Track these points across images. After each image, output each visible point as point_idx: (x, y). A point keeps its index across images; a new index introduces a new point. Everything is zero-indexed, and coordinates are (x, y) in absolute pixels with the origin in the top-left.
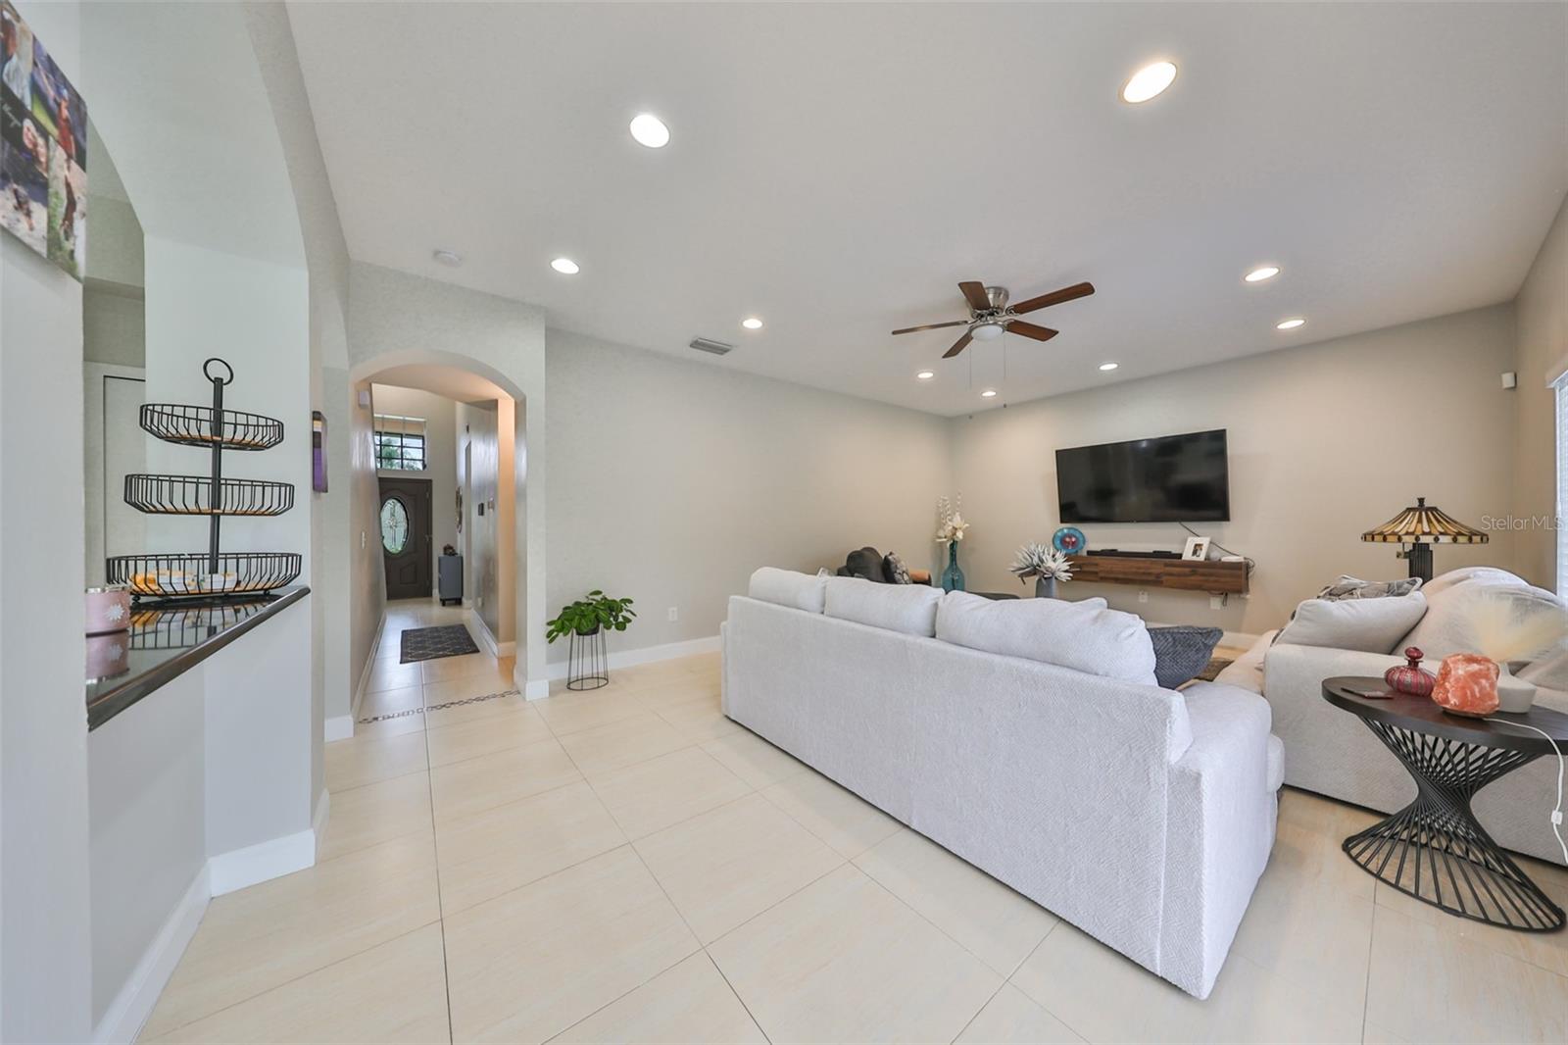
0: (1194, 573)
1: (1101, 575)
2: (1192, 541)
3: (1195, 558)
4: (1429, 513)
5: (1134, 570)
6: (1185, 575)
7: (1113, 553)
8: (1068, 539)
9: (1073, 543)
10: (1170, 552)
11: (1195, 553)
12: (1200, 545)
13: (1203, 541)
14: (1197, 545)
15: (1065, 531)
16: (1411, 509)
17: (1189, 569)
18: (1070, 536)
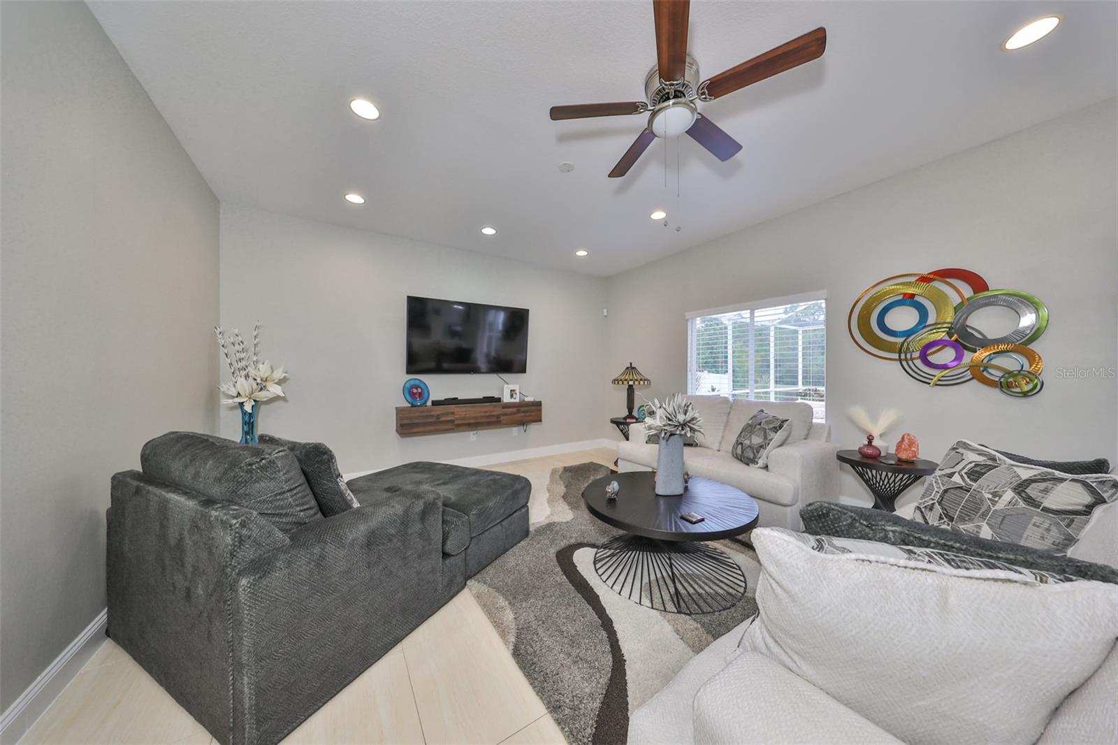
0: (519, 411)
1: (456, 422)
3: (513, 400)
5: (482, 414)
6: (514, 414)
7: (454, 401)
8: (415, 391)
9: (420, 394)
10: (493, 397)
11: (512, 396)
12: (514, 390)
13: (516, 388)
14: (511, 391)
15: (413, 382)
16: (628, 368)
17: (515, 410)
18: (417, 387)
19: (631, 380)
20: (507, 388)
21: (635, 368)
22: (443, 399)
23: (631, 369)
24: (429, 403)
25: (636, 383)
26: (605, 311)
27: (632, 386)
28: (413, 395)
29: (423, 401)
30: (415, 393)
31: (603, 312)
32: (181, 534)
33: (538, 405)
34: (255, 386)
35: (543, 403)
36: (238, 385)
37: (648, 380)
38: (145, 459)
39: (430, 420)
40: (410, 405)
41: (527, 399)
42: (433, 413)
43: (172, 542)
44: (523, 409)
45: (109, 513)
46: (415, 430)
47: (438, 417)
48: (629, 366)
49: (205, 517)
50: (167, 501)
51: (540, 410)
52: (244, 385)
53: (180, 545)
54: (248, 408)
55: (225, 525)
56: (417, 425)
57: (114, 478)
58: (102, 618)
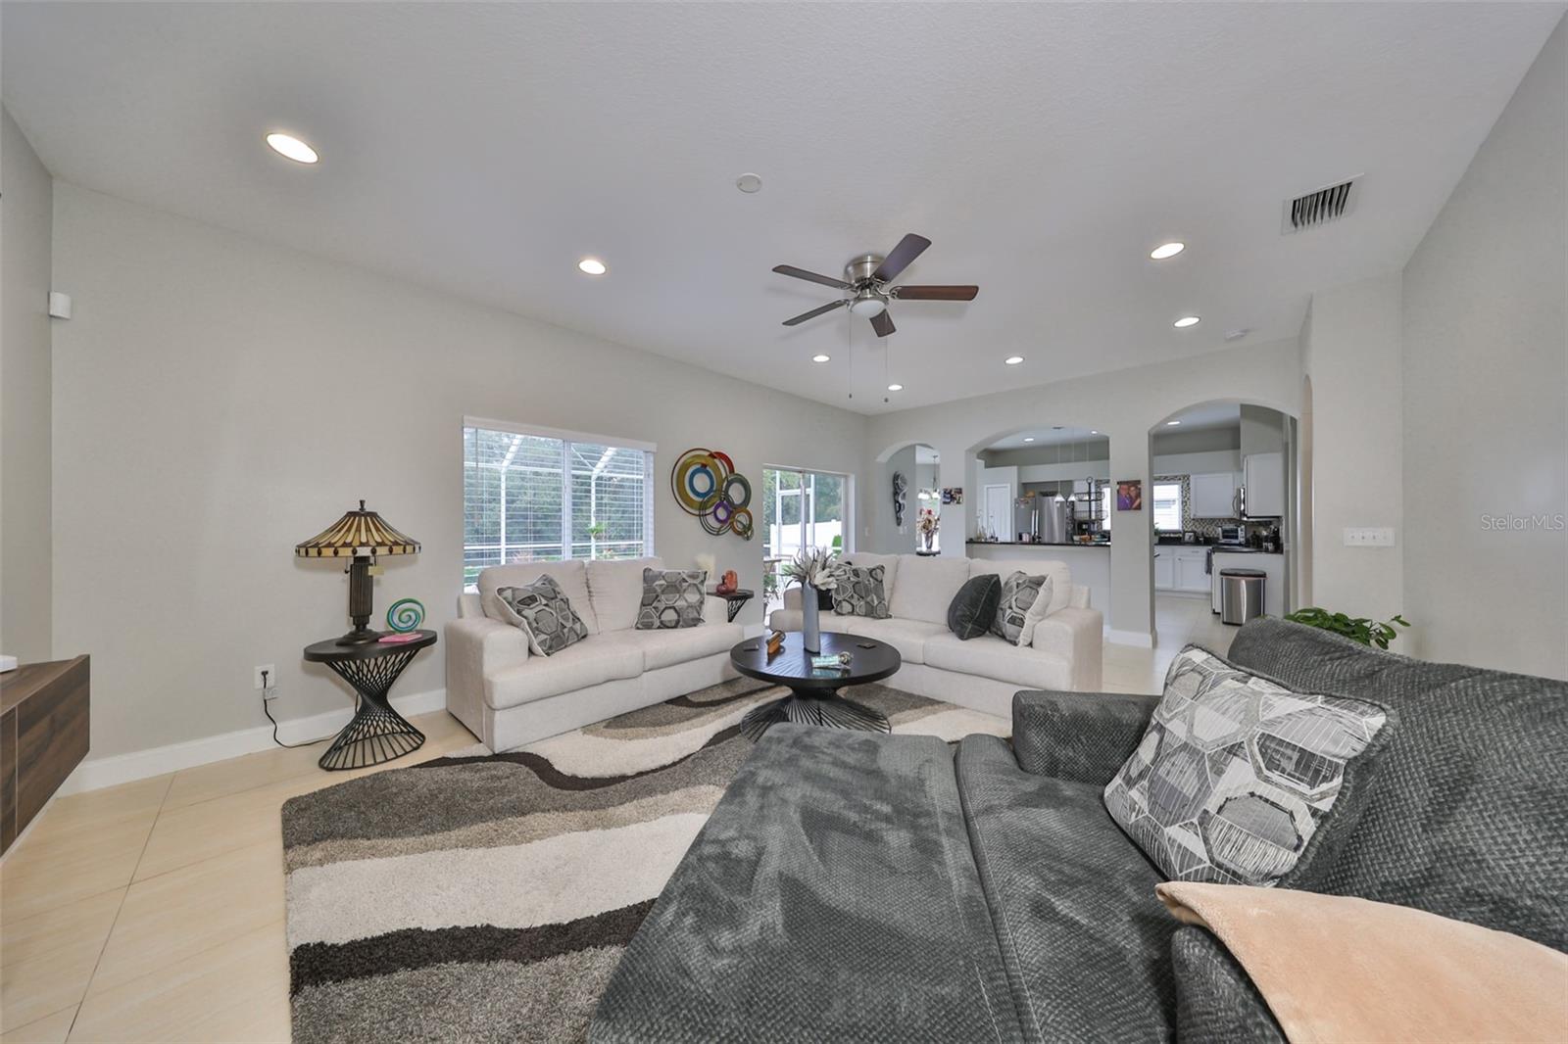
4: (369, 519)
16: (351, 514)
19: (362, 544)
21: (373, 515)
23: (362, 516)
25: (380, 552)
27: (365, 559)
37: (415, 544)
48: (356, 508)
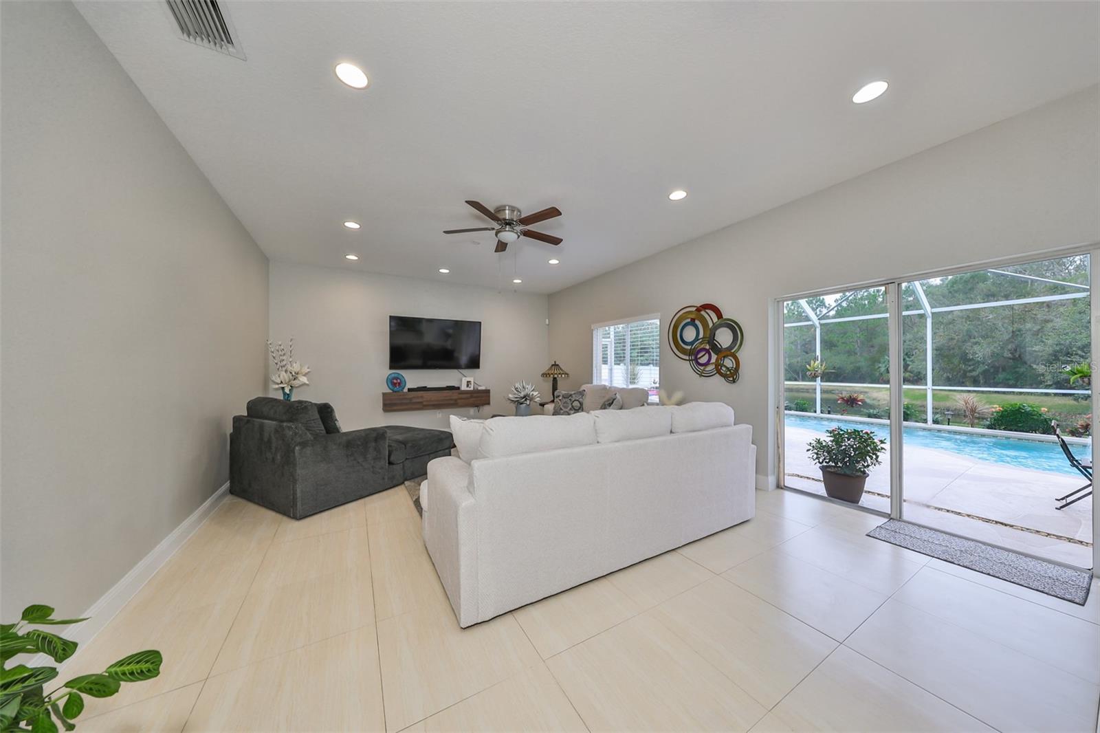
0: (472, 397)
1: (425, 403)
2: (464, 381)
3: (468, 389)
5: (443, 398)
7: (424, 389)
8: (395, 381)
9: (399, 383)
11: (468, 386)
12: (470, 382)
13: (471, 379)
14: (468, 382)
15: (393, 375)
16: (553, 365)
17: (469, 395)
18: (397, 379)
19: (555, 374)
20: (464, 380)
21: (558, 365)
22: (415, 387)
23: (555, 365)
24: (406, 390)
25: (560, 376)
26: (547, 320)
27: (556, 378)
28: (394, 384)
29: (400, 389)
30: (395, 383)
31: (545, 322)
32: (270, 435)
33: (487, 392)
34: (291, 377)
35: (491, 391)
36: (281, 376)
37: (567, 374)
38: (249, 408)
39: (405, 401)
40: (391, 391)
41: (480, 388)
42: (407, 397)
43: (266, 439)
44: (475, 395)
45: (231, 435)
46: (395, 408)
47: (411, 399)
48: (554, 363)
49: (281, 426)
50: (263, 423)
51: (489, 396)
52: (284, 376)
53: (269, 441)
54: (287, 391)
55: (289, 428)
56: (395, 404)
57: (234, 418)
58: (227, 484)
